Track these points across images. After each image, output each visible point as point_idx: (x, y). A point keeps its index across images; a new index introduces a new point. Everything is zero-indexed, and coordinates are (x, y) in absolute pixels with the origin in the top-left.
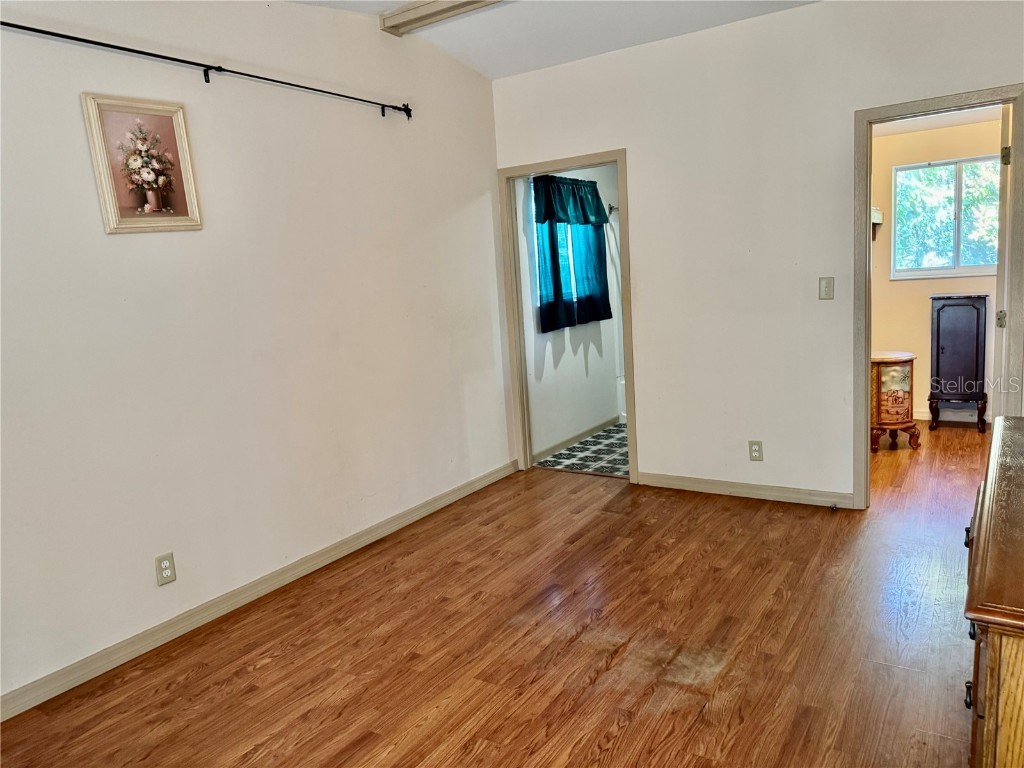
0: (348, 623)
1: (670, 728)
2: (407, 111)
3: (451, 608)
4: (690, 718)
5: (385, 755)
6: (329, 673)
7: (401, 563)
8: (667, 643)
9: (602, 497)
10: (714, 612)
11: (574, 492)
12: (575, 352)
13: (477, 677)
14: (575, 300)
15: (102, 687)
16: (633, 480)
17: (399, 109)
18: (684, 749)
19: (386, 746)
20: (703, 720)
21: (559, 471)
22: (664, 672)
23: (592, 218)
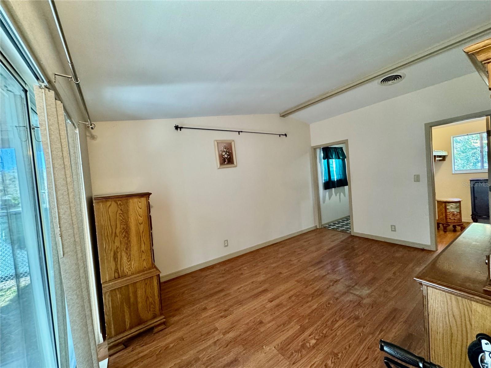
0: (265, 262)
1: (349, 305)
2: (286, 135)
3: (292, 263)
4: (355, 303)
5: (269, 295)
6: (259, 273)
7: (280, 249)
8: (353, 281)
9: (341, 238)
10: (371, 275)
11: (333, 236)
12: (336, 195)
13: (296, 281)
14: (336, 180)
15: (212, 268)
16: (352, 234)
17: (284, 135)
18: (352, 311)
19: (270, 293)
20: (359, 304)
21: (329, 229)
22: (350, 289)
23: (341, 157)
